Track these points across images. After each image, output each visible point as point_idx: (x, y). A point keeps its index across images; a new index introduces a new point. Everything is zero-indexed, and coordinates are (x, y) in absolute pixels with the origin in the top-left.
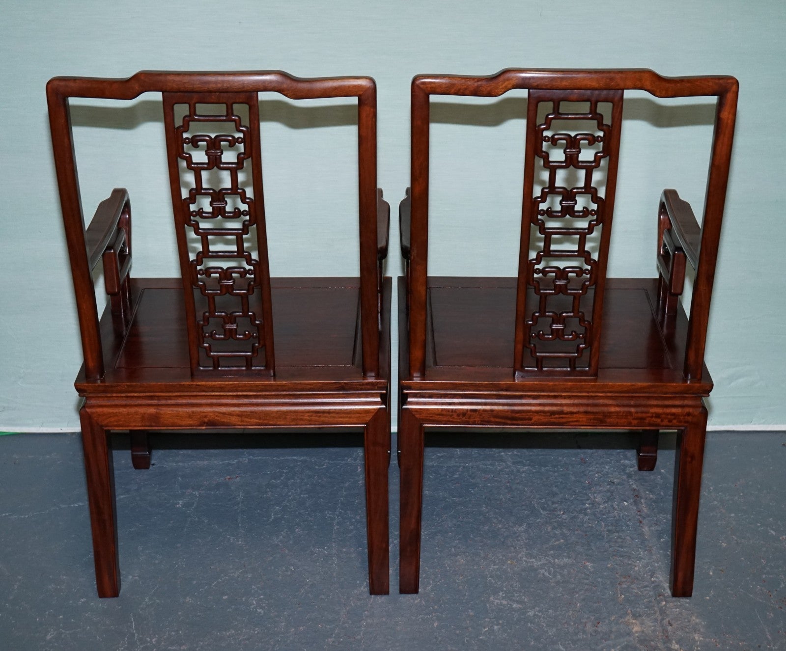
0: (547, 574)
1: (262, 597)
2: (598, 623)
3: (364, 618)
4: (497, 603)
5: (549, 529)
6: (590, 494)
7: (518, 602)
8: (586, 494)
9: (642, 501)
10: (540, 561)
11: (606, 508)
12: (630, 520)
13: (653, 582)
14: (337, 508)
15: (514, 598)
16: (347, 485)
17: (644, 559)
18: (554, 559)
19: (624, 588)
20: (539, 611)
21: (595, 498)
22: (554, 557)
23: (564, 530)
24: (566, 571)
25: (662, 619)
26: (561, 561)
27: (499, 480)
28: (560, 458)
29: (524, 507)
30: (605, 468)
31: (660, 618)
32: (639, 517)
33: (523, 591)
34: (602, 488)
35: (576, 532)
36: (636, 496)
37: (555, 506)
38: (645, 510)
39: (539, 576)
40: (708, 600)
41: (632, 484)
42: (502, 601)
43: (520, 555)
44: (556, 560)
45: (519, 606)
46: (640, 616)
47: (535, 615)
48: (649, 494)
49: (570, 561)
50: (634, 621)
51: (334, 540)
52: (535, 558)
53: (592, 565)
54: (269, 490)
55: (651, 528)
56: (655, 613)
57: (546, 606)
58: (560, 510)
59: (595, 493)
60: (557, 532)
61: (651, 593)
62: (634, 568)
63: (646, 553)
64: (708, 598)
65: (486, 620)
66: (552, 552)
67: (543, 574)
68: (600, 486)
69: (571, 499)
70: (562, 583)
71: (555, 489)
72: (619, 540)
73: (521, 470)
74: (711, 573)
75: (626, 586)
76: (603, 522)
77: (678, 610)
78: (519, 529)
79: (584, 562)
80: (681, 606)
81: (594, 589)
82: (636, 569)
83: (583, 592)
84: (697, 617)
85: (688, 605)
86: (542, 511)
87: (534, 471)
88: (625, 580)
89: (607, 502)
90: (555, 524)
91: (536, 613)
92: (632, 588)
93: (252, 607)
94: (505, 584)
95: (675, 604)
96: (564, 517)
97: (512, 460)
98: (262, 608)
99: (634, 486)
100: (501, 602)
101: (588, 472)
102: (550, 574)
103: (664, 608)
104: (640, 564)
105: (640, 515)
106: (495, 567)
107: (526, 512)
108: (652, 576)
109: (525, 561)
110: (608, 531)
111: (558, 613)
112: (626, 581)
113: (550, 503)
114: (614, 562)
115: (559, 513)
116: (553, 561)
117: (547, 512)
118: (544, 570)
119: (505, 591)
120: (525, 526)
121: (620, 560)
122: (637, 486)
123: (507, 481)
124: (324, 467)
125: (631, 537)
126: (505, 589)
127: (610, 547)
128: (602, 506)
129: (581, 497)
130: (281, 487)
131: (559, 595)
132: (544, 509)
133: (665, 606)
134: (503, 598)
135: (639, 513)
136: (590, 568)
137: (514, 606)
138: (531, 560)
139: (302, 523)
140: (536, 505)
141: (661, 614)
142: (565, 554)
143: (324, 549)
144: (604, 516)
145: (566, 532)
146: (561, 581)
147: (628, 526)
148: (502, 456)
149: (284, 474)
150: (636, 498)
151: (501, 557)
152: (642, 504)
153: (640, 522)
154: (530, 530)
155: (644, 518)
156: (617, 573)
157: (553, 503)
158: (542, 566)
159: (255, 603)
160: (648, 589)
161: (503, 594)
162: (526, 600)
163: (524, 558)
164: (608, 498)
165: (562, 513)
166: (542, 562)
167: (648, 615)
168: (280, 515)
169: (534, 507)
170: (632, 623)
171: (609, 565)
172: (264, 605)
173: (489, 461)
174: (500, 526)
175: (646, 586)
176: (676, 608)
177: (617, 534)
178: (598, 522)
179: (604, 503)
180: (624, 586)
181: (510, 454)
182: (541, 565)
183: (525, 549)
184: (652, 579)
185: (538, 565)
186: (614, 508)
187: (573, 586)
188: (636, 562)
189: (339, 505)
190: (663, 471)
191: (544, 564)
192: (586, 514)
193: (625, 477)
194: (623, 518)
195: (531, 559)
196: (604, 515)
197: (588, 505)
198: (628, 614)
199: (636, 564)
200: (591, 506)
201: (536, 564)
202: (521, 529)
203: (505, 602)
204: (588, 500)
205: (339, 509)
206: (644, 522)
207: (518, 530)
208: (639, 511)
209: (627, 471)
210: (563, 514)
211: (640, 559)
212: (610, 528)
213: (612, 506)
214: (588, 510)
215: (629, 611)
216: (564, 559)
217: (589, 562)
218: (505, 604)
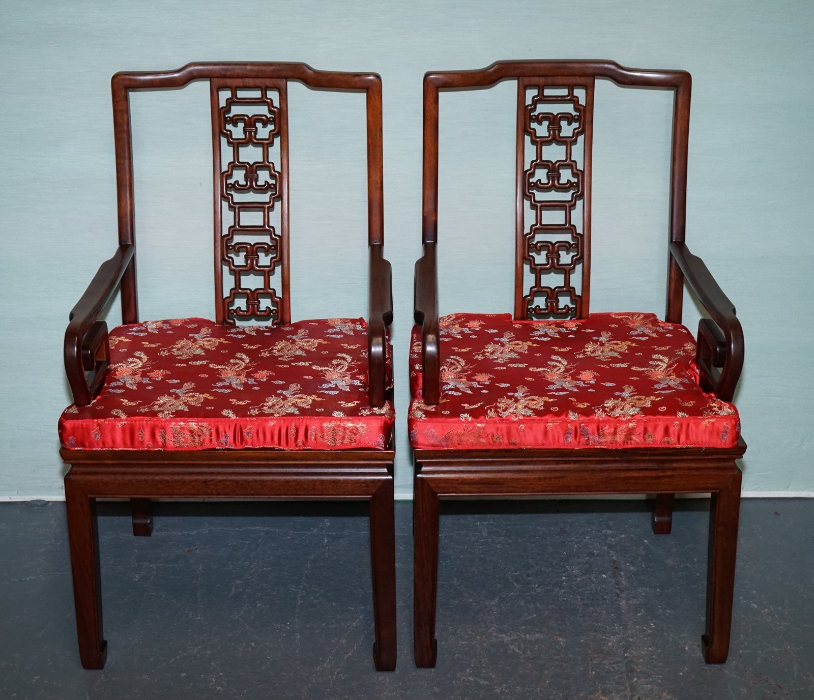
0: (517, 650)
1: (222, 674)
3: (326, 695)
4: (464, 680)
5: (522, 603)
6: (567, 567)
7: (485, 679)
8: (564, 566)
9: (622, 573)
10: (511, 637)
11: (583, 581)
12: (607, 593)
13: (626, 658)
14: (301, 582)
15: (481, 675)
16: (312, 557)
17: (618, 634)
18: (525, 635)
19: (596, 664)
20: (506, 688)
21: (572, 570)
22: (525, 632)
23: (538, 604)
24: (537, 646)
25: (632, 696)
26: (532, 636)
27: (473, 551)
28: (539, 528)
29: (497, 580)
30: (585, 538)
31: (630, 694)
32: (617, 591)
33: (491, 667)
34: (580, 560)
35: (550, 606)
36: (616, 568)
37: (529, 579)
38: (624, 583)
39: (509, 652)
40: (681, 675)
41: (613, 556)
42: (469, 678)
43: (490, 631)
44: (528, 635)
45: (486, 683)
46: (610, 692)
47: (502, 691)
48: (629, 566)
49: (542, 637)
50: (603, 697)
51: (296, 615)
52: (506, 633)
53: (564, 640)
54: (230, 563)
55: (629, 602)
56: (625, 689)
57: (514, 682)
58: (535, 584)
59: (572, 565)
60: (530, 606)
61: (623, 669)
62: (607, 644)
63: (621, 628)
64: (681, 674)
65: (452, 697)
66: (523, 627)
67: (513, 650)
68: (579, 557)
69: (548, 571)
70: (532, 659)
71: (531, 561)
72: (595, 614)
73: (496, 541)
74: (687, 648)
75: (597, 662)
76: (580, 596)
77: (649, 686)
78: (491, 603)
79: (555, 637)
80: (652, 682)
81: (565, 665)
82: (610, 644)
83: (553, 668)
84: (668, 694)
85: (660, 681)
86: (515, 585)
87: (510, 541)
88: (597, 655)
89: (584, 574)
90: (529, 598)
91: (504, 690)
92: (604, 665)
93: (211, 684)
94: (472, 661)
95: (647, 680)
96: (539, 590)
97: (487, 531)
98: (222, 686)
99: (615, 558)
100: (467, 679)
101: (567, 542)
102: (519, 649)
103: (635, 684)
104: (614, 639)
105: (618, 588)
106: (464, 643)
107: (499, 586)
108: (625, 652)
109: (495, 636)
110: (584, 605)
111: (526, 689)
112: (598, 657)
113: (524, 576)
114: (587, 637)
115: (533, 586)
116: (523, 636)
117: (521, 586)
118: (514, 646)
119: (473, 668)
120: (496, 601)
121: (593, 635)
122: (618, 558)
123: (481, 552)
124: (289, 538)
125: (606, 611)
126: (472, 665)
127: (585, 621)
128: (579, 579)
129: (558, 569)
130: (243, 559)
131: (528, 671)
132: (518, 581)
133: (636, 682)
134: (470, 675)
135: (617, 586)
136: (562, 643)
137: (481, 682)
138: (501, 636)
139: (264, 598)
140: (510, 578)
141: (631, 690)
142: (537, 629)
143: (287, 625)
144: (581, 590)
145: (539, 606)
146: (531, 657)
147: (605, 599)
148: (477, 526)
149: (246, 546)
150: (616, 570)
151: (470, 632)
152: (621, 577)
153: (618, 595)
154: (502, 604)
155: (622, 591)
156: (589, 649)
157: (528, 576)
158: (512, 642)
159: (214, 680)
160: (620, 664)
161: (470, 670)
162: (493, 676)
163: (494, 634)
164: (586, 570)
165: (536, 586)
166: (512, 638)
167: (618, 692)
168: (241, 590)
169: (508, 580)
171: (582, 641)
172: (223, 682)
173: (463, 531)
174: (471, 600)
175: (619, 662)
176: (648, 685)
177: (592, 608)
178: (574, 595)
179: (582, 575)
180: (596, 662)
181: (485, 523)
182: (511, 640)
183: (495, 625)
184: (625, 655)
185: (508, 641)
186: (592, 582)
187: (543, 662)
188: (610, 637)
189: (304, 579)
190: (646, 541)
191: (515, 640)
192: (561, 588)
193: (605, 548)
194: (601, 592)
195: (501, 634)
196: (581, 588)
197: (564, 578)
198: (598, 691)
199: (611, 639)
200: (567, 578)
201: (506, 639)
202: (493, 603)
203: (471, 679)
204: (565, 572)
205: (303, 582)
206: (622, 595)
207: (489, 604)
208: (617, 584)
209: (608, 542)
210: (538, 587)
211: (615, 634)
212: (586, 602)
213: (590, 578)
214: (565, 583)
215: (599, 688)
216: (536, 635)
217: (561, 637)
218: (471, 681)
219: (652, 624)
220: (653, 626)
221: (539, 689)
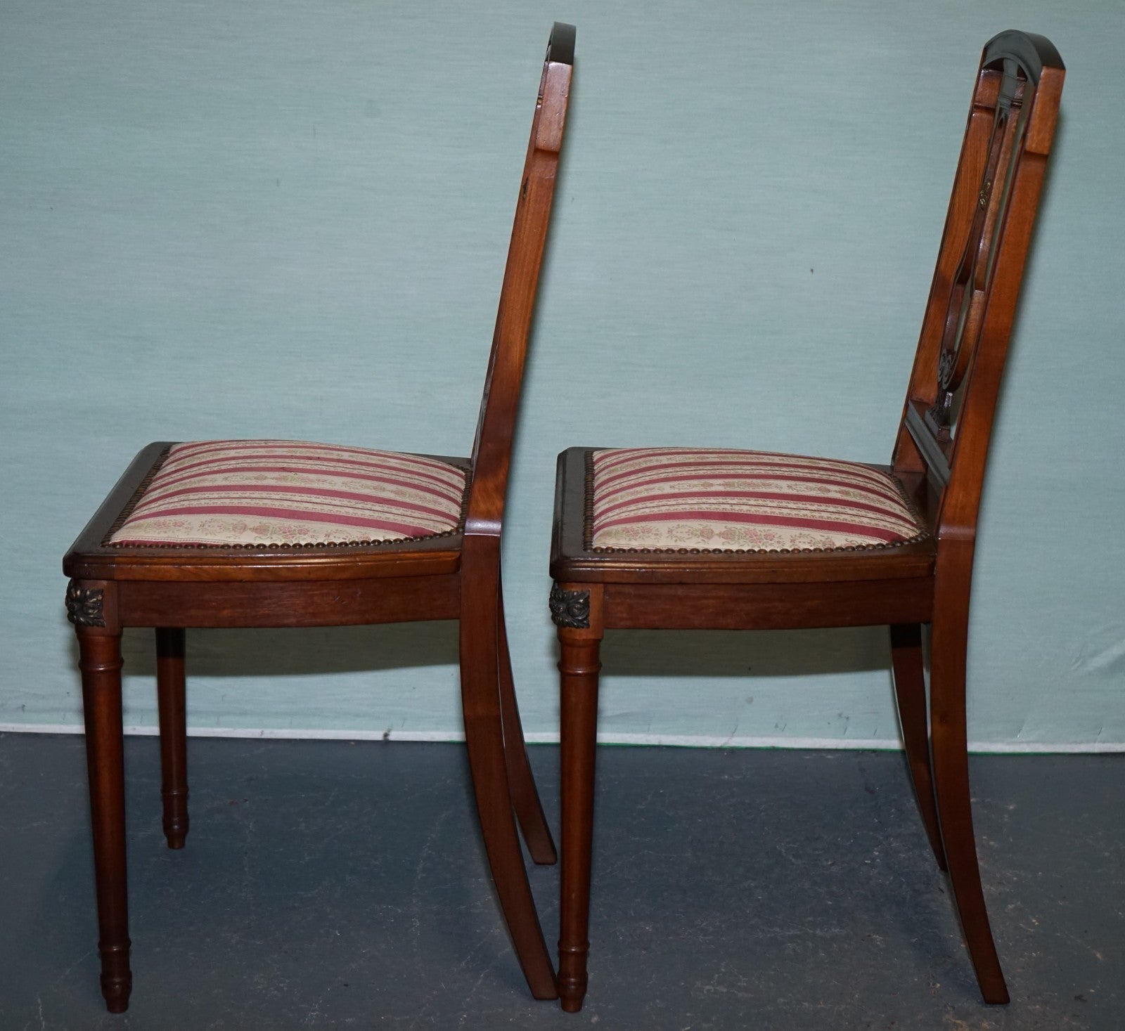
0: (800, 950)
2: (893, 1023)
4: (708, 991)
5: (807, 885)
6: (881, 838)
8: (874, 838)
10: (789, 932)
15: (739, 984)
18: (814, 929)
19: (941, 973)
21: (890, 843)
22: (814, 926)
23: (834, 888)
24: (835, 946)
26: (826, 931)
27: (719, 814)
29: (762, 855)
33: (756, 975)
34: (903, 830)
35: (855, 891)
37: (816, 854)
39: (786, 952)
42: (718, 988)
44: (818, 932)
45: (748, 995)
46: (968, 1014)
49: (843, 932)
50: (959, 1022)
52: (780, 926)
53: (882, 938)
57: (799, 995)
58: (827, 860)
59: (890, 836)
60: (820, 890)
65: (688, 1014)
66: (810, 919)
67: (794, 950)
69: (847, 844)
70: (828, 963)
71: (817, 830)
75: (944, 971)
76: (906, 878)
79: (867, 933)
83: (865, 977)
86: (793, 860)
88: (942, 962)
90: (818, 879)
92: (956, 975)
94: (723, 963)
96: (834, 869)
100: (715, 990)
102: (805, 949)
106: (707, 937)
107: (765, 861)
109: (761, 931)
110: (914, 891)
111: (819, 1006)
112: (945, 963)
113: (808, 849)
114: (924, 935)
115: (825, 863)
116: (811, 931)
117: (803, 861)
118: (794, 944)
119: (724, 974)
120: (762, 882)
121: (934, 933)
126: (723, 970)
127: (917, 914)
128: (902, 855)
129: (865, 841)
131: (821, 981)
132: (797, 856)
134: (720, 983)
136: (878, 943)
137: (740, 995)
138: (772, 929)
140: (783, 850)
142: (835, 922)
144: (907, 870)
145: (837, 890)
146: (826, 961)
154: (771, 888)
156: (928, 952)
157: (814, 850)
158: (792, 939)
161: (720, 977)
162: (761, 986)
163: (760, 926)
164: (915, 844)
165: (830, 863)
166: (792, 933)
169: (780, 853)
170: (955, 1024)
171: (914, 941)
172: (282, 985)
173: (700, 788)
178: (895, 877)
180: (940, 971)
182: (790, 936)
183: (762, 915)
185: (784, 937)
187: (847, 969)
189: (428, 844)
191: (797, 936)
192: (873, 867)
195: (772, 927)
197: (877, 853)
198: (948, 1011)
200: (882, 854)
201: (782, 934)
202: (757, 885)
203: (725, 990)
204: (877, 846)
210: (833, 864)
214: (878, 860)
215: (949, 1008)
216: (833, 930)
217: (877, 934)
218: (722, 993)
219: (1034, 921)
220: (1037, 924)
221: (843, 1006)
